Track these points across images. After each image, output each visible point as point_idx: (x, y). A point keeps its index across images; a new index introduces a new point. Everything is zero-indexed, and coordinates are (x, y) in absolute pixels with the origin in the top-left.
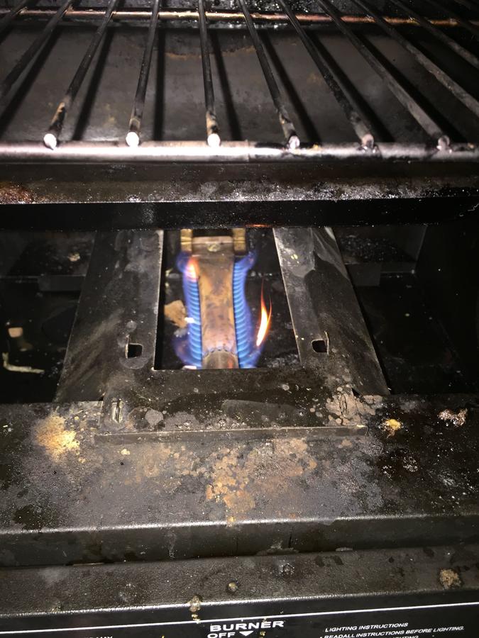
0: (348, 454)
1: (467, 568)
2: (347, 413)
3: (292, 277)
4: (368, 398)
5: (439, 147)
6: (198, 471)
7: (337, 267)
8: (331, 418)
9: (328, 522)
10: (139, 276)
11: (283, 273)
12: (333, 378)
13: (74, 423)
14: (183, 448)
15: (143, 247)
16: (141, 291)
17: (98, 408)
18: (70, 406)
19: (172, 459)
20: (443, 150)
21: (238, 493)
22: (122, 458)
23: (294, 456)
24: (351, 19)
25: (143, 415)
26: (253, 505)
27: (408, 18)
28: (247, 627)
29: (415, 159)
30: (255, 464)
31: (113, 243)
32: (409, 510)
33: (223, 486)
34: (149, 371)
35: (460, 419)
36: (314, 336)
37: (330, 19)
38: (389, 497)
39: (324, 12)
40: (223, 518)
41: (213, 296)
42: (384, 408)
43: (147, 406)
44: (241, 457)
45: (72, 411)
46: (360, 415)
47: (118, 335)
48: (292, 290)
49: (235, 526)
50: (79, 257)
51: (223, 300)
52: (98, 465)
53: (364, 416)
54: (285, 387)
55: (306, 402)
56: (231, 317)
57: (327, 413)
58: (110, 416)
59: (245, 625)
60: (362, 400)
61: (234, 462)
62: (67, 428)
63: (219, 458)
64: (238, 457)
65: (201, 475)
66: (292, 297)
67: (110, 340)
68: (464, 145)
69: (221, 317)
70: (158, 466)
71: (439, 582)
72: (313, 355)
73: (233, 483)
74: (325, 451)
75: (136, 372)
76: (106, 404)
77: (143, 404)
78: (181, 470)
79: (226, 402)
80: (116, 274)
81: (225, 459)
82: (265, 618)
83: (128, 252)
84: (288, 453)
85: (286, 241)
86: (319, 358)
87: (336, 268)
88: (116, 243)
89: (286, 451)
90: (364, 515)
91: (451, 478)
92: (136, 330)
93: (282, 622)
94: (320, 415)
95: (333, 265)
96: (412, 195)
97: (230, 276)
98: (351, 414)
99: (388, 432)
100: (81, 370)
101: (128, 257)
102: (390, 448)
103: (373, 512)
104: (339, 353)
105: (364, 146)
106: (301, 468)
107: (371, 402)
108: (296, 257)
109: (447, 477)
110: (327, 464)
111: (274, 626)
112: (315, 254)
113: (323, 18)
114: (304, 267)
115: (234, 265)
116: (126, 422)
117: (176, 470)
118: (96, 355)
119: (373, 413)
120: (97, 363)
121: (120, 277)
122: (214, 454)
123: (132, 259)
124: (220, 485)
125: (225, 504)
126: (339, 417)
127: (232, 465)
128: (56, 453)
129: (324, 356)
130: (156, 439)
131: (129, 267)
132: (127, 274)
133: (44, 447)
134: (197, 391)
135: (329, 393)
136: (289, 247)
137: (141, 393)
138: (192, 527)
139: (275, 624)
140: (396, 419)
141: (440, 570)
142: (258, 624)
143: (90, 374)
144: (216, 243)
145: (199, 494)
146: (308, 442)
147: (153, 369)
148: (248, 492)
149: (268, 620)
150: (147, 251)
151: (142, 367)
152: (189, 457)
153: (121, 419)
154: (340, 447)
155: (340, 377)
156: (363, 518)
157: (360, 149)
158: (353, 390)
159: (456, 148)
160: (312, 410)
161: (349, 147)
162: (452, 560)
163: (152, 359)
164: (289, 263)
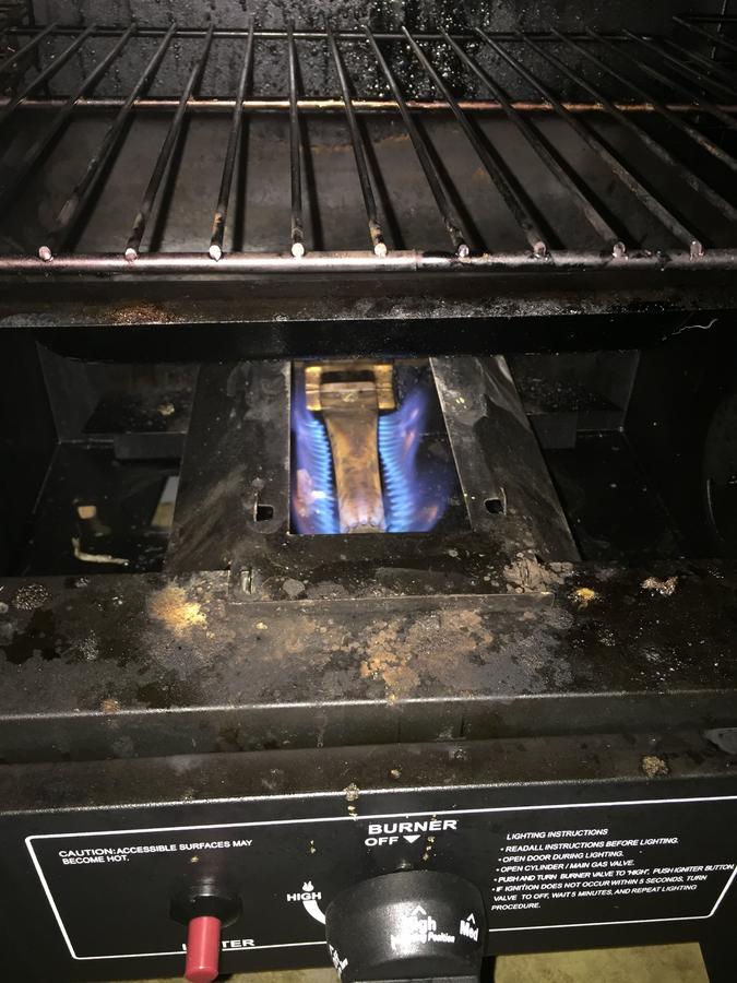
0: (531, 627)
1: (675, 756)
2: (530, 582)
3: (458, 425)
4: (556, 565)
5: (615, 254)
6: (350, 646)
7: (516, 416)
8: (509, 587)
9: (507, 701)
10: (264, 426)
11: (446, 420)
12: (512, 542)
13: (197, 594)
14: (331, 622)
15: (266, 391)
16: (267, 442)
17: (225, 578)
18: (190, 576)
19: (317, 633)
20: (618, 257)
21: (400, 669)
22: (258, 633)
23: (465, 629)
24: (526, 106)
25: (280, 585)
26: (417, 682)
27: (594, 104)
28: (413, 828)
29: (590, 267)
30: (418, 638)
31: (225, 387)
32: (605, 687)
33: (381, 662)
34: (284, 536)
35: (668, 588)
36: (488, 495)
37: (499, 106)
38: (580, 674)
39: (493, 98)
40: (382, 696)
41: (352, 459)
42: (574, 576)
43: (284, 575)
44: (401, 631)
45: (193, 582)
46: (546, 584)
47: (243, 495)
48: (458, 441)
49: (396, 705)
50: (173, 410)
51: (365, 464)
52: (230, 640)
53: (551, 586)
54: (453, 553)
55: (479, 570)
56: (377, 484)
57: (504, 582)
58: (241, 586)
59: (410, 825)
60: (548, 568)
61: (393, 636)
62: (189, 599)
63: (375, 632)
64: (398, 632)
65: (354, 651)
66: (458, 449)
67: (232, 503)
68: (641, 252)
69: (365, 484)
70: (302, 641)
71: (642, 771)
72: (487, 516)
73: (393, 659)
74: (502, 624)
75: (268, 537)
76: (234, 573)
77: (279, 573)
78: (330, 645)
79: (380, 571)
80: (233, 424)
81: (382, 633)
82: (434, 814)
83: (247, 396)
84: (458, 627)
85: (448, 381)
86: (494, 519)
87: (513, 417)
88: (228, 389)
89: (456, 624)
90: (551, 692)
91: (656, 652)
92: (264, 489)
93: (455, 822)
94: (495, 584)
95: (510, 413)
96: (597, 311)
97: (374, 433)
98: (535, 583)
99: (579, 603)
100: (195, 542)
101: (248, 402)
102: (583, 620)
103: (560, 690)
104: (519, 514)
105: (537, 254)
106: (474, 643)
107: (559, 570)
108: (463, 401)
109: (650, 651)
110: (505, 638)
111: (445, 828)
112: (487, 398)
113: (491, 106)
114: (474, 413)
115: (379, 420)
116: (261, 593)
117: (324, 645)
118: (214, 521)
119: (562, 582)
120: (217, 529)
121: (239, 427)
122: (369, 628)
123: (252, 405)
124: (377, 661)
125: (384, 681)
126: (519, 586)
127: (391, 640)
128: (179, 627)
129: (500, 517)
130: (298, 611)
131: (249, 414)
132: (249, 423)
133: (164, 620)
134: (343, 558)
135: (508, 560)
136: (452, 389)
137: (275, 561)
138: (346, 706)
139: (446, 824)
140: (590, 588)
141: (643, 757)
142: (426, 824)
143: (208, 543)
144: (353, 391)
145: (352, 671)
146: (481, 615)
147: (288, 533)
148: (412, 668)
149: (438, 818)
150: (271, 396)
151: (275, 531)
152: (338, 631)
153: (253, 589)
154: (521, 619)
155: (521, 542)
156: (549, 696)
157: (532, 257)
158: (537, 557)
159: (631, 255)
160: (487, 579)
161: (520, 255)
162: (657, 747)
163: (286, 522)
164: (454, 408)
